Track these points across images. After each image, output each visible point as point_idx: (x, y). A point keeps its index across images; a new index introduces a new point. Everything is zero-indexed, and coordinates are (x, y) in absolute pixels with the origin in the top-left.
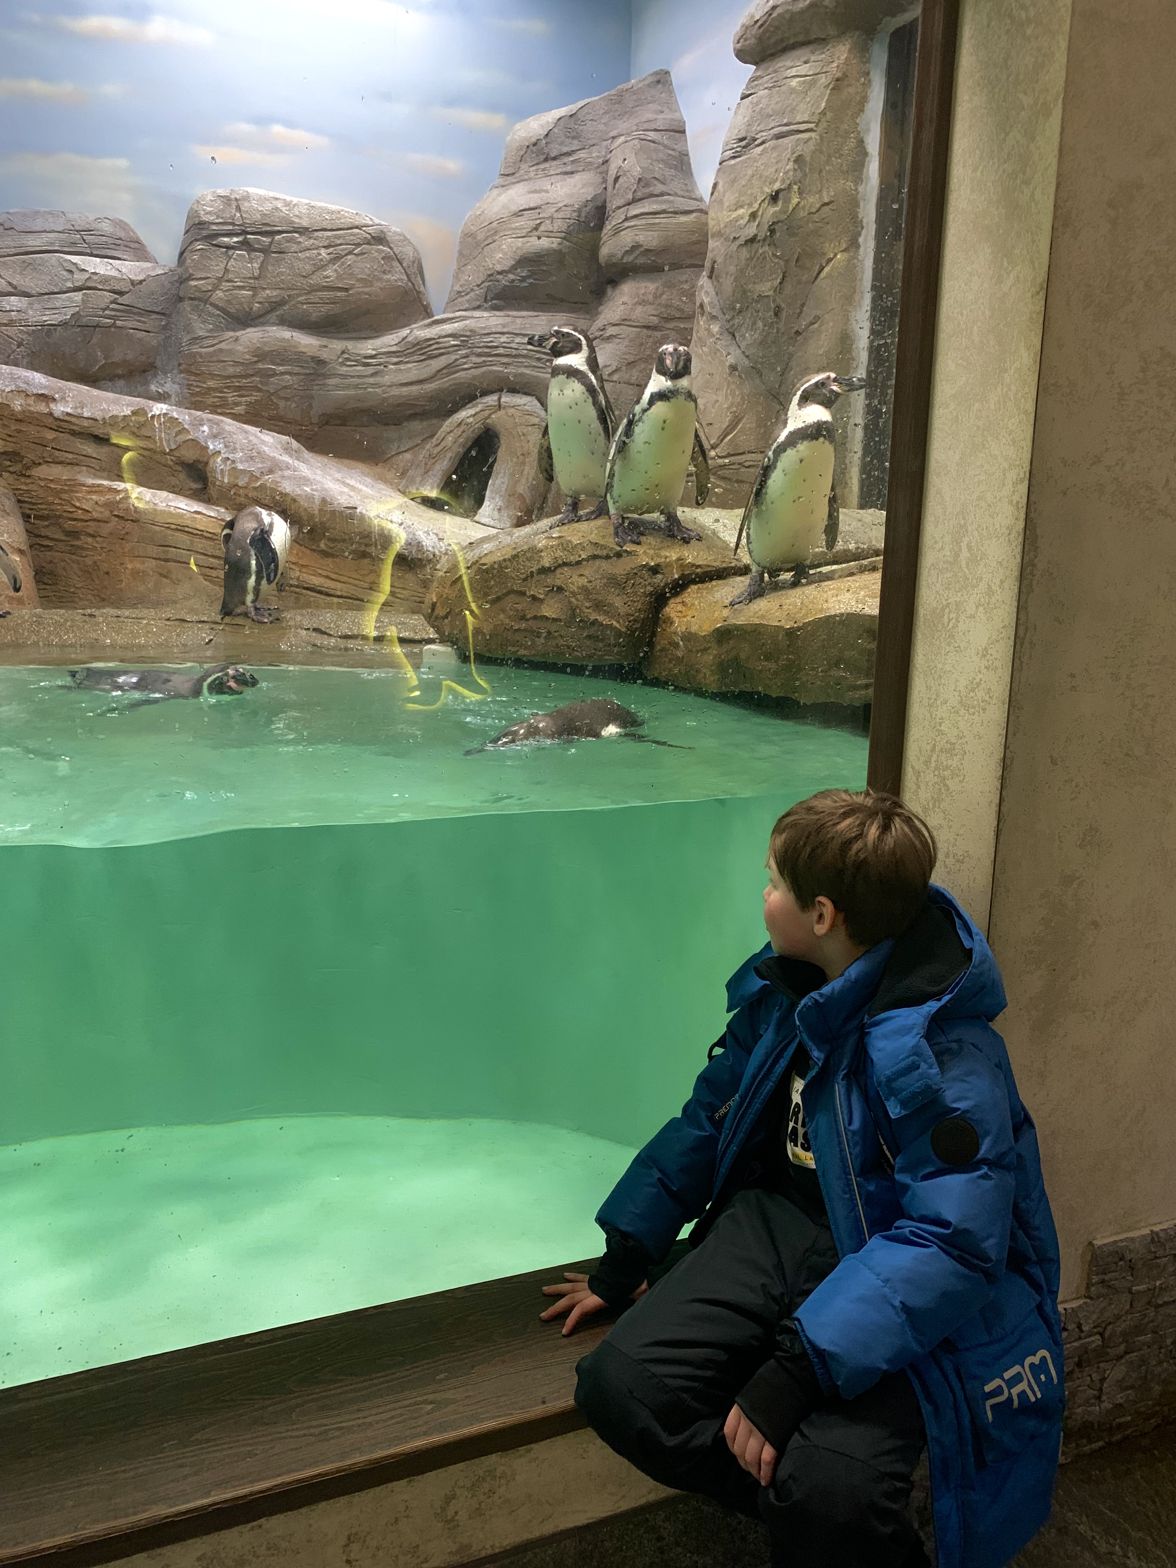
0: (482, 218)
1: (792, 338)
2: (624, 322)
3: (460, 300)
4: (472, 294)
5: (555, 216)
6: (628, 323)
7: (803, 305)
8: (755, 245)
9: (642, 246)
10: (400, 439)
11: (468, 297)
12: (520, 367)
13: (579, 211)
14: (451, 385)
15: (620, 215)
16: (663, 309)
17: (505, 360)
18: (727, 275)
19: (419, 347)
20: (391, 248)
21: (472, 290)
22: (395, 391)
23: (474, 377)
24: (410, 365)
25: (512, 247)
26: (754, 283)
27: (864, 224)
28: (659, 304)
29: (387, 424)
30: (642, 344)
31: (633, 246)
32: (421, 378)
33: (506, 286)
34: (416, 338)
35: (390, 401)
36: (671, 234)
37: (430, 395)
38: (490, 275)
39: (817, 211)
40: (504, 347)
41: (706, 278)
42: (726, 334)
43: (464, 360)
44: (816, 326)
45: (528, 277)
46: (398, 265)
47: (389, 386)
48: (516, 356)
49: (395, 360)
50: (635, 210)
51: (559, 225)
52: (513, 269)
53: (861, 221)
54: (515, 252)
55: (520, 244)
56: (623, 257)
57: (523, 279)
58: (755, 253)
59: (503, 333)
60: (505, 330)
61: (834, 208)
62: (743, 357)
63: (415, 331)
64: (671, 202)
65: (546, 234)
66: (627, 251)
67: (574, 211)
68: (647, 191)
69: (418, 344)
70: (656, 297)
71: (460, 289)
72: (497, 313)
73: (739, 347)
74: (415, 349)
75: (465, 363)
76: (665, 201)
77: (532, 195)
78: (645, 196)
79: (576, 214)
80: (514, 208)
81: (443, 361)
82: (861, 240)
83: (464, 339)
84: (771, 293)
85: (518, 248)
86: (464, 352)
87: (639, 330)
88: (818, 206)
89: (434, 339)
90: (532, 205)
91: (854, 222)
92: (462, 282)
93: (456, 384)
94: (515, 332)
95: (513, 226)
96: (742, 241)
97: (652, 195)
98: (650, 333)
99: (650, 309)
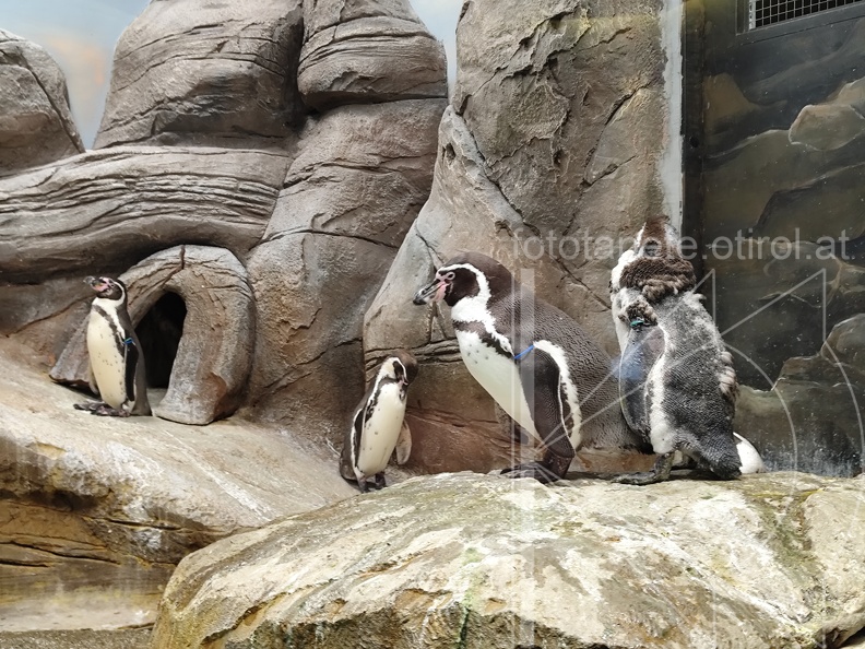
0: (144, 34)
1: (577, 190)
2: (337, 162)
3: (116, 129)
4: (134, 123)
5: (242, 35)
6: (343, 163)
7: (593, 151)
8: (529, 79)
9: (356, 73)
10: (40, 301)
11: (128, 126)
12: (206, 215)
13: (272, 30)
14: (112, 237)
15: (324, 38)
16: (384, 147)
17: (186, 207)
18: (487, 112)
19: (68, 189)
20: (29, 68)
21: (134, 118)
22: (35, 244)
23: (145, 228)
24: (55, 212)
25: (188, 70)
26: (527, 123)
27: (668, 56)
28: (380, 141)
29: (23, 284)
30: (361, 189)
31: (345, 73)
32: (72, 227)
33: (180, 115)
34: (64, 178)
35: (28, 256)
36: (390, 59)
37: (83, 248)
38: (158, 103)
39: (611, 40)
40: (184, 191)
41: (453, 115)
42: (487, 183)
43: (131, 206)
44: (612, 176)
45: (210, 106)
46: (39, 88)
47: (26, 238)
48: (199, 202)
49: (37, 205)
50: (343, 32)
51: (247, 46)
52: (189, 96)
53: (664, 52)
54: (192, 76)
55: (199, 67)
56: (332, 85)
57: (204, 108)
58: (530, 87)
59: (182, 174)
60: (184, 170)
61: (632, 36)
62: (512, 211)
63: (62, 169)
64: (388, 23)
65: (232, 56)
66: (337, 79)
67: (266, 30)
68: (358, 10)
69: (67, 185)
70: (375, 133)
71: (117, 117)
72: (172, 149)
73: (507, 200)
74: (63, 191)
75: (131, 210)
76: (380, 22)
77: (209, 10)
78: (355, 15)
79: (268, 33)
80: (188, 25)
81: (101, 208)
82: (665, 74)
83: (130, 180)
84: (551, 136)
85: (197, 72)
86: (130, 196)
87: (358, 171)
88: (612, 33)
89: (89, 180)
90: (210, 22)
91: (657, 53)
92: (119, 108)
93: (118, 236)
94: (198, 172)
95: (188, 45)
96: (510, 71)
97: (364, 15)
98: (370, 175)
99: (370, 147)
